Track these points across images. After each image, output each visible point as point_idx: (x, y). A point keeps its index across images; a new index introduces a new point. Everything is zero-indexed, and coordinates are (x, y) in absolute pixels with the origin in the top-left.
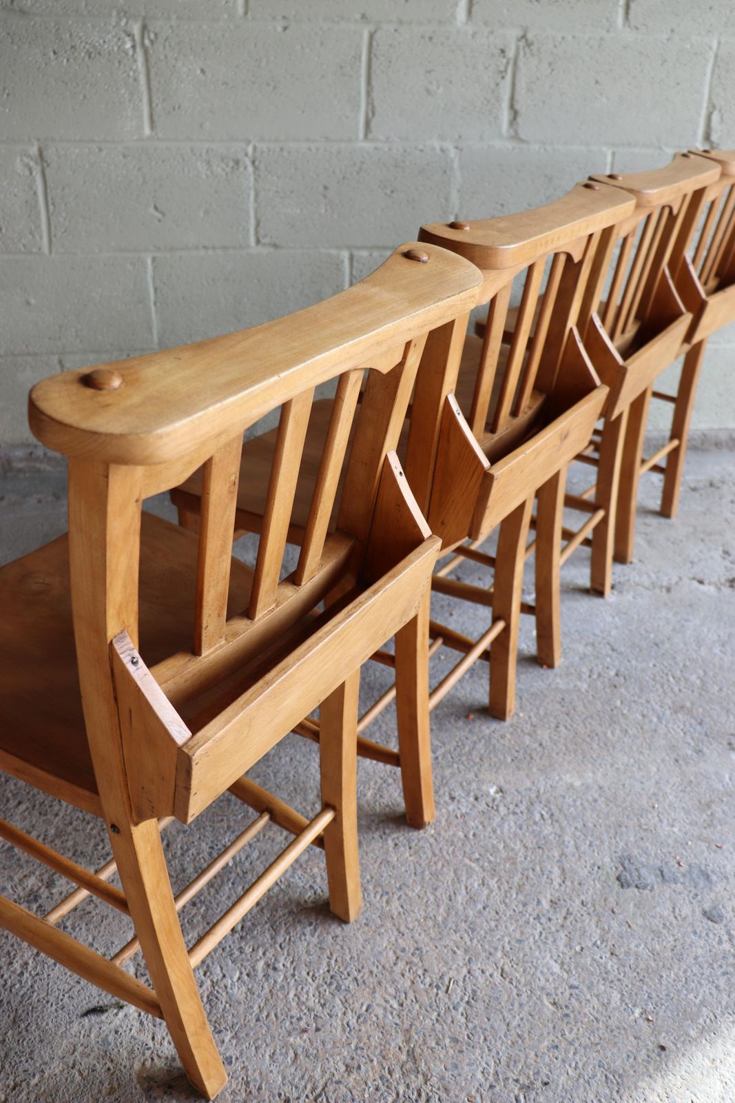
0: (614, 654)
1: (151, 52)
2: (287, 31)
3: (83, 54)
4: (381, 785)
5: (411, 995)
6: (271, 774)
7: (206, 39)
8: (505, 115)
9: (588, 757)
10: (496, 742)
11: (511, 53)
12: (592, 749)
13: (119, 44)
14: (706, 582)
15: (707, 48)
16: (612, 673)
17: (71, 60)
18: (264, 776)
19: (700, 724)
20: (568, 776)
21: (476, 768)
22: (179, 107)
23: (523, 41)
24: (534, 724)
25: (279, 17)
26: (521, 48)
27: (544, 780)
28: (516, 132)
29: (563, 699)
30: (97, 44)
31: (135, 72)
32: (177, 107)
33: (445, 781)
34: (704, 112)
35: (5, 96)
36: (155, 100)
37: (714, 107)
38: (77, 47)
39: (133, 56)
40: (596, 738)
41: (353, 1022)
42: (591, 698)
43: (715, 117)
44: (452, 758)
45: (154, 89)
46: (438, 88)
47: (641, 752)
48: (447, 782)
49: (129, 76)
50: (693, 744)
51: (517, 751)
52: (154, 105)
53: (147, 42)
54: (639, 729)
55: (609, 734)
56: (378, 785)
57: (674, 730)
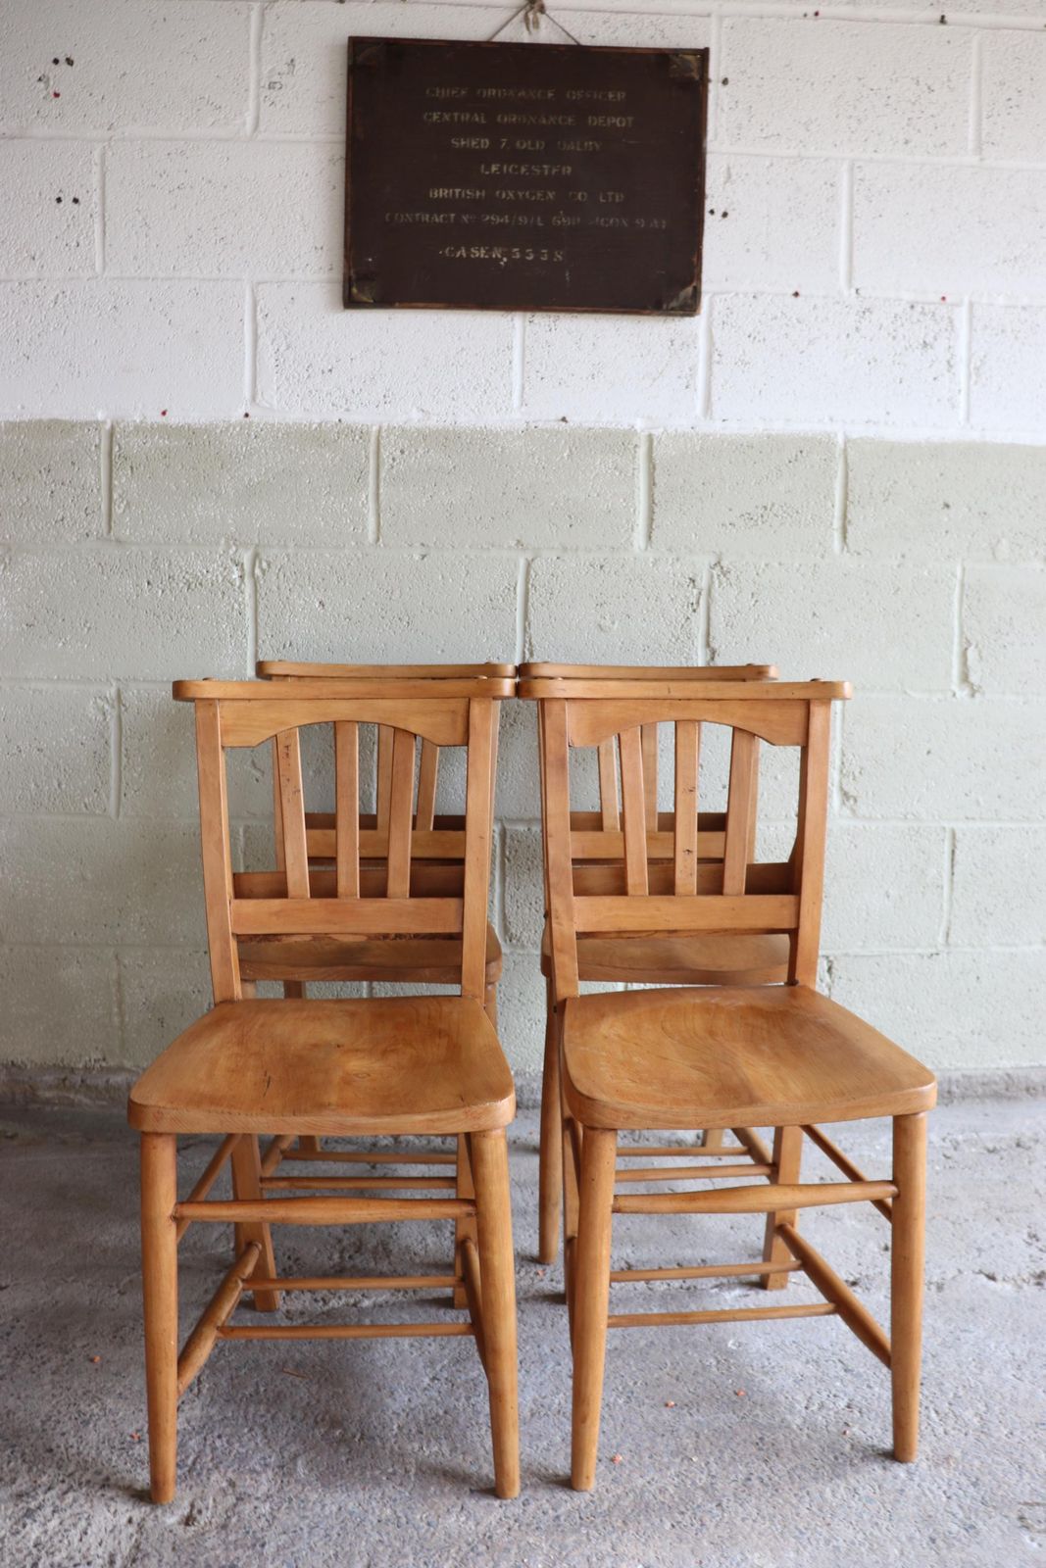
0: (849, 1376)
1: (262, 582)
2: (425, 559)
3: (181, 585)
4: (467, 1553)
6: (306, 1530)
7: (328, 568)
9: (792, 1527)
10: (651, 1497)
11: (703, 583)
12: (798, 1515)
13: (225, 574)
14: (999, 1277)
15: (949, 575)
16: (842, 1404)
17: (168, 591)
18: (295, 1532)
19: (975, 1485)
20: (757, 1555)
21: (614, 1536)
22: (291, 644)
23: (718, 568)
24: (714, 1473)
25: (418, 545)
26: (715, 576)
27: (718, 1560)
29: (761, 1439)
30: (199, 574)
31: (240, 605)
32: (288, 645)
33: (564, 1553)
34: (956, 649)
35: (86, 630)
36: (262, 636)
37: (968, 642)
38: (176, 577)
39: (239, 587)
40: (807, 1499)
42: (805, 1438)
43: (972, 654)
44: (581, 1518)
45: (262, 624)
46: (613, 623)
47: (877, 1524)
48: (567, 1555)
49: (233, 608)
50: (961, 1515)
51: (682, 1513)
52: (260, 642)
53: (257, 571)
54: (876, 1487)
55: (828, 1494)
56: (461, 1554)
57: (932, 1492)
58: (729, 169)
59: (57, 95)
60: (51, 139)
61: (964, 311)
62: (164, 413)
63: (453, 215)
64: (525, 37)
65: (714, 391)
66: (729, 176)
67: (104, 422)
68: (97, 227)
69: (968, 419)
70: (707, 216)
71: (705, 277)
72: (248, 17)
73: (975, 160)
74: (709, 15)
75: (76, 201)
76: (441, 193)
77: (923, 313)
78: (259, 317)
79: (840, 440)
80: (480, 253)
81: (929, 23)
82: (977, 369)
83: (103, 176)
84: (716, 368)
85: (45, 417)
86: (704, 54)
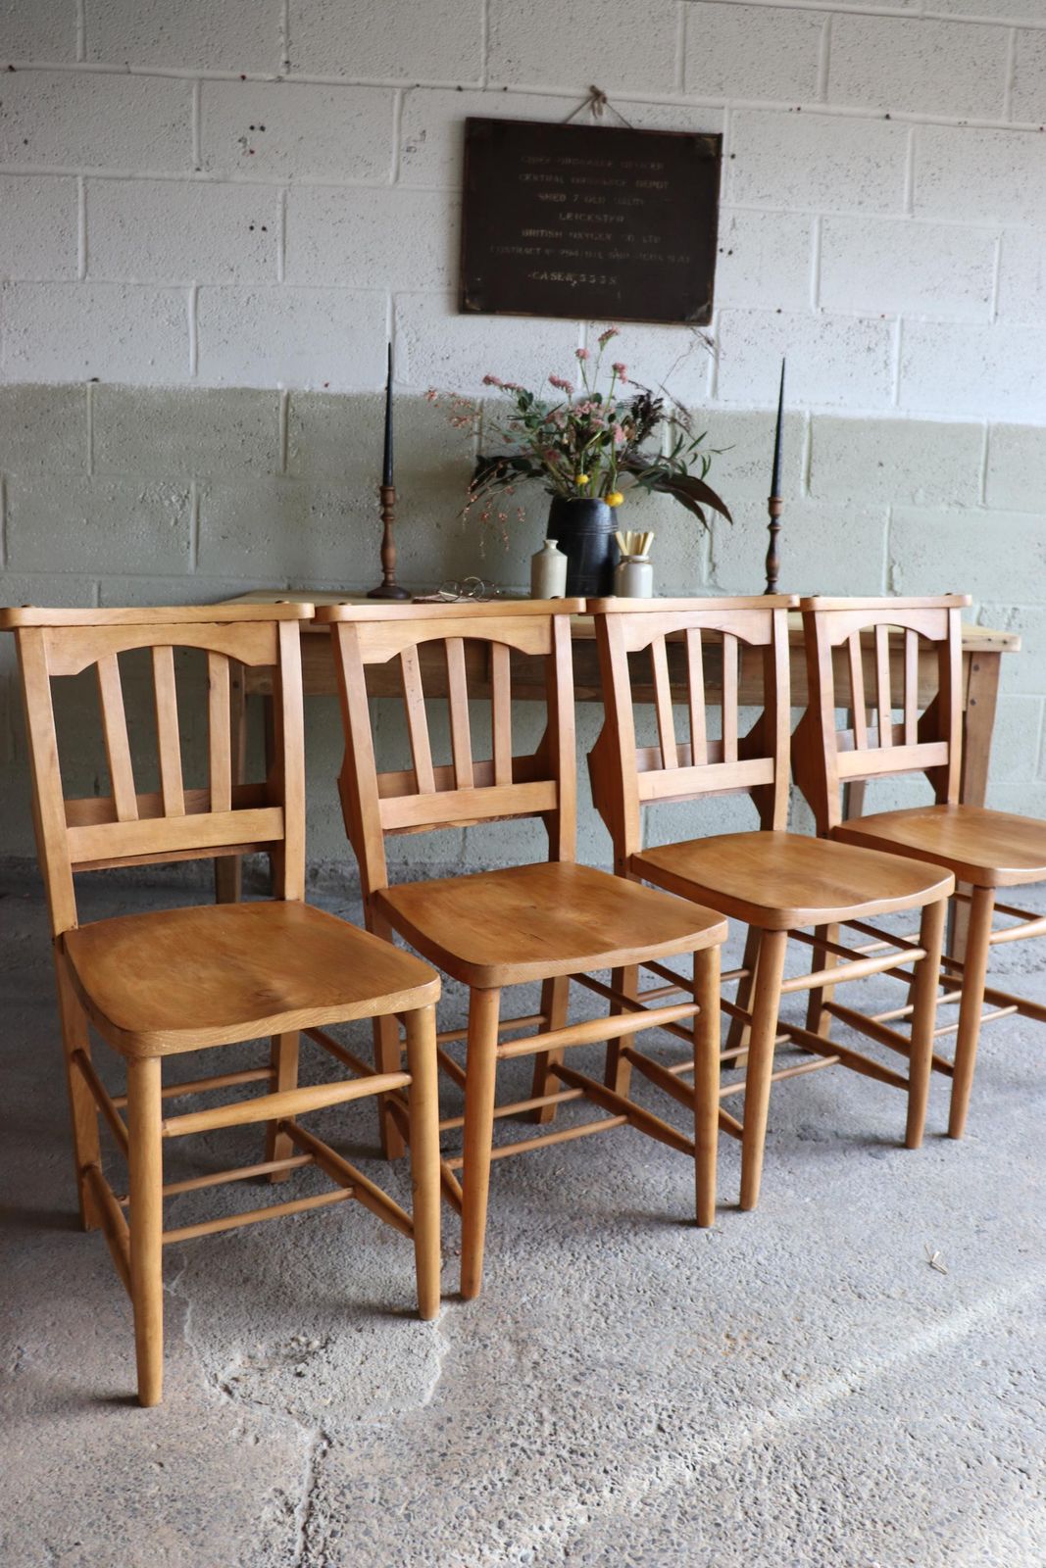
3: (336, 510)
5: (622, 1187)
8: (705, 567)
13: (368, 503)
15: (881, 514)
17: (328, 515)
22: (415, 555)
28: (715, 582)
30: (349, 503)
34: (885, 567)
35: (266, 541)
37: (894, 562)
38: (334, 504)
41: (576, 1198)
43: (896, 570)
49: (375, 527)
58: (734, 220)
59: (252, 152)
60: (247, 183)
61: (897, 325)
62: (326, 385)
63: (538, 249)
64: (591, 120)
65: (720, 380)
66: (734, 225)
67: (282, 391)
68: (280, 249)
69: (897, 403)
70: (718, 253)
71: (715, 298)
72: (392, 100)
73: (908, 217)
74: (723, 108)
75: (264, 229)
76: (530, 233)
77: (868, 326)
78: (397, 318)
79: (807, 416)
80: (557, 277)
81: (878, 118)
82: (905, 367)
83: (285, 211)
84: (721, 362)
85: (239, 385)
86: (719, 138)
